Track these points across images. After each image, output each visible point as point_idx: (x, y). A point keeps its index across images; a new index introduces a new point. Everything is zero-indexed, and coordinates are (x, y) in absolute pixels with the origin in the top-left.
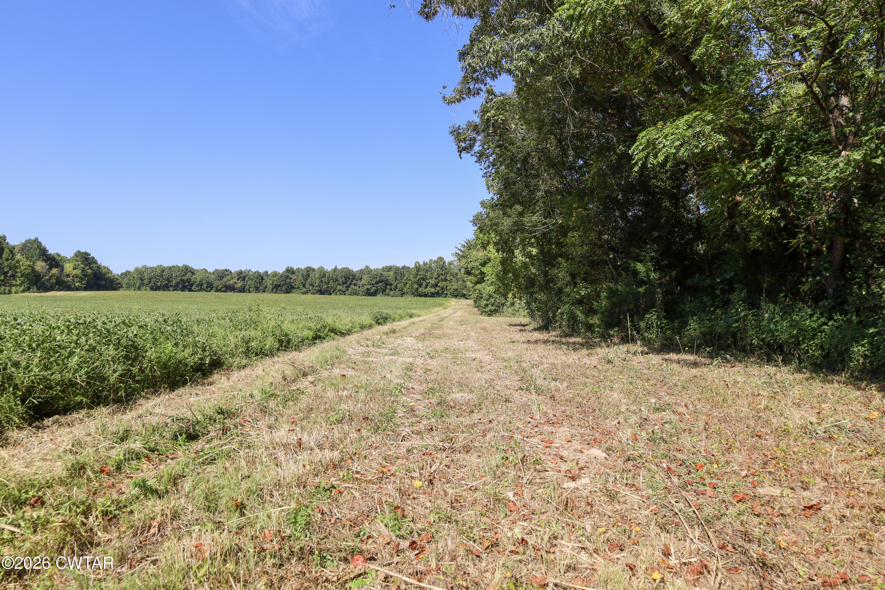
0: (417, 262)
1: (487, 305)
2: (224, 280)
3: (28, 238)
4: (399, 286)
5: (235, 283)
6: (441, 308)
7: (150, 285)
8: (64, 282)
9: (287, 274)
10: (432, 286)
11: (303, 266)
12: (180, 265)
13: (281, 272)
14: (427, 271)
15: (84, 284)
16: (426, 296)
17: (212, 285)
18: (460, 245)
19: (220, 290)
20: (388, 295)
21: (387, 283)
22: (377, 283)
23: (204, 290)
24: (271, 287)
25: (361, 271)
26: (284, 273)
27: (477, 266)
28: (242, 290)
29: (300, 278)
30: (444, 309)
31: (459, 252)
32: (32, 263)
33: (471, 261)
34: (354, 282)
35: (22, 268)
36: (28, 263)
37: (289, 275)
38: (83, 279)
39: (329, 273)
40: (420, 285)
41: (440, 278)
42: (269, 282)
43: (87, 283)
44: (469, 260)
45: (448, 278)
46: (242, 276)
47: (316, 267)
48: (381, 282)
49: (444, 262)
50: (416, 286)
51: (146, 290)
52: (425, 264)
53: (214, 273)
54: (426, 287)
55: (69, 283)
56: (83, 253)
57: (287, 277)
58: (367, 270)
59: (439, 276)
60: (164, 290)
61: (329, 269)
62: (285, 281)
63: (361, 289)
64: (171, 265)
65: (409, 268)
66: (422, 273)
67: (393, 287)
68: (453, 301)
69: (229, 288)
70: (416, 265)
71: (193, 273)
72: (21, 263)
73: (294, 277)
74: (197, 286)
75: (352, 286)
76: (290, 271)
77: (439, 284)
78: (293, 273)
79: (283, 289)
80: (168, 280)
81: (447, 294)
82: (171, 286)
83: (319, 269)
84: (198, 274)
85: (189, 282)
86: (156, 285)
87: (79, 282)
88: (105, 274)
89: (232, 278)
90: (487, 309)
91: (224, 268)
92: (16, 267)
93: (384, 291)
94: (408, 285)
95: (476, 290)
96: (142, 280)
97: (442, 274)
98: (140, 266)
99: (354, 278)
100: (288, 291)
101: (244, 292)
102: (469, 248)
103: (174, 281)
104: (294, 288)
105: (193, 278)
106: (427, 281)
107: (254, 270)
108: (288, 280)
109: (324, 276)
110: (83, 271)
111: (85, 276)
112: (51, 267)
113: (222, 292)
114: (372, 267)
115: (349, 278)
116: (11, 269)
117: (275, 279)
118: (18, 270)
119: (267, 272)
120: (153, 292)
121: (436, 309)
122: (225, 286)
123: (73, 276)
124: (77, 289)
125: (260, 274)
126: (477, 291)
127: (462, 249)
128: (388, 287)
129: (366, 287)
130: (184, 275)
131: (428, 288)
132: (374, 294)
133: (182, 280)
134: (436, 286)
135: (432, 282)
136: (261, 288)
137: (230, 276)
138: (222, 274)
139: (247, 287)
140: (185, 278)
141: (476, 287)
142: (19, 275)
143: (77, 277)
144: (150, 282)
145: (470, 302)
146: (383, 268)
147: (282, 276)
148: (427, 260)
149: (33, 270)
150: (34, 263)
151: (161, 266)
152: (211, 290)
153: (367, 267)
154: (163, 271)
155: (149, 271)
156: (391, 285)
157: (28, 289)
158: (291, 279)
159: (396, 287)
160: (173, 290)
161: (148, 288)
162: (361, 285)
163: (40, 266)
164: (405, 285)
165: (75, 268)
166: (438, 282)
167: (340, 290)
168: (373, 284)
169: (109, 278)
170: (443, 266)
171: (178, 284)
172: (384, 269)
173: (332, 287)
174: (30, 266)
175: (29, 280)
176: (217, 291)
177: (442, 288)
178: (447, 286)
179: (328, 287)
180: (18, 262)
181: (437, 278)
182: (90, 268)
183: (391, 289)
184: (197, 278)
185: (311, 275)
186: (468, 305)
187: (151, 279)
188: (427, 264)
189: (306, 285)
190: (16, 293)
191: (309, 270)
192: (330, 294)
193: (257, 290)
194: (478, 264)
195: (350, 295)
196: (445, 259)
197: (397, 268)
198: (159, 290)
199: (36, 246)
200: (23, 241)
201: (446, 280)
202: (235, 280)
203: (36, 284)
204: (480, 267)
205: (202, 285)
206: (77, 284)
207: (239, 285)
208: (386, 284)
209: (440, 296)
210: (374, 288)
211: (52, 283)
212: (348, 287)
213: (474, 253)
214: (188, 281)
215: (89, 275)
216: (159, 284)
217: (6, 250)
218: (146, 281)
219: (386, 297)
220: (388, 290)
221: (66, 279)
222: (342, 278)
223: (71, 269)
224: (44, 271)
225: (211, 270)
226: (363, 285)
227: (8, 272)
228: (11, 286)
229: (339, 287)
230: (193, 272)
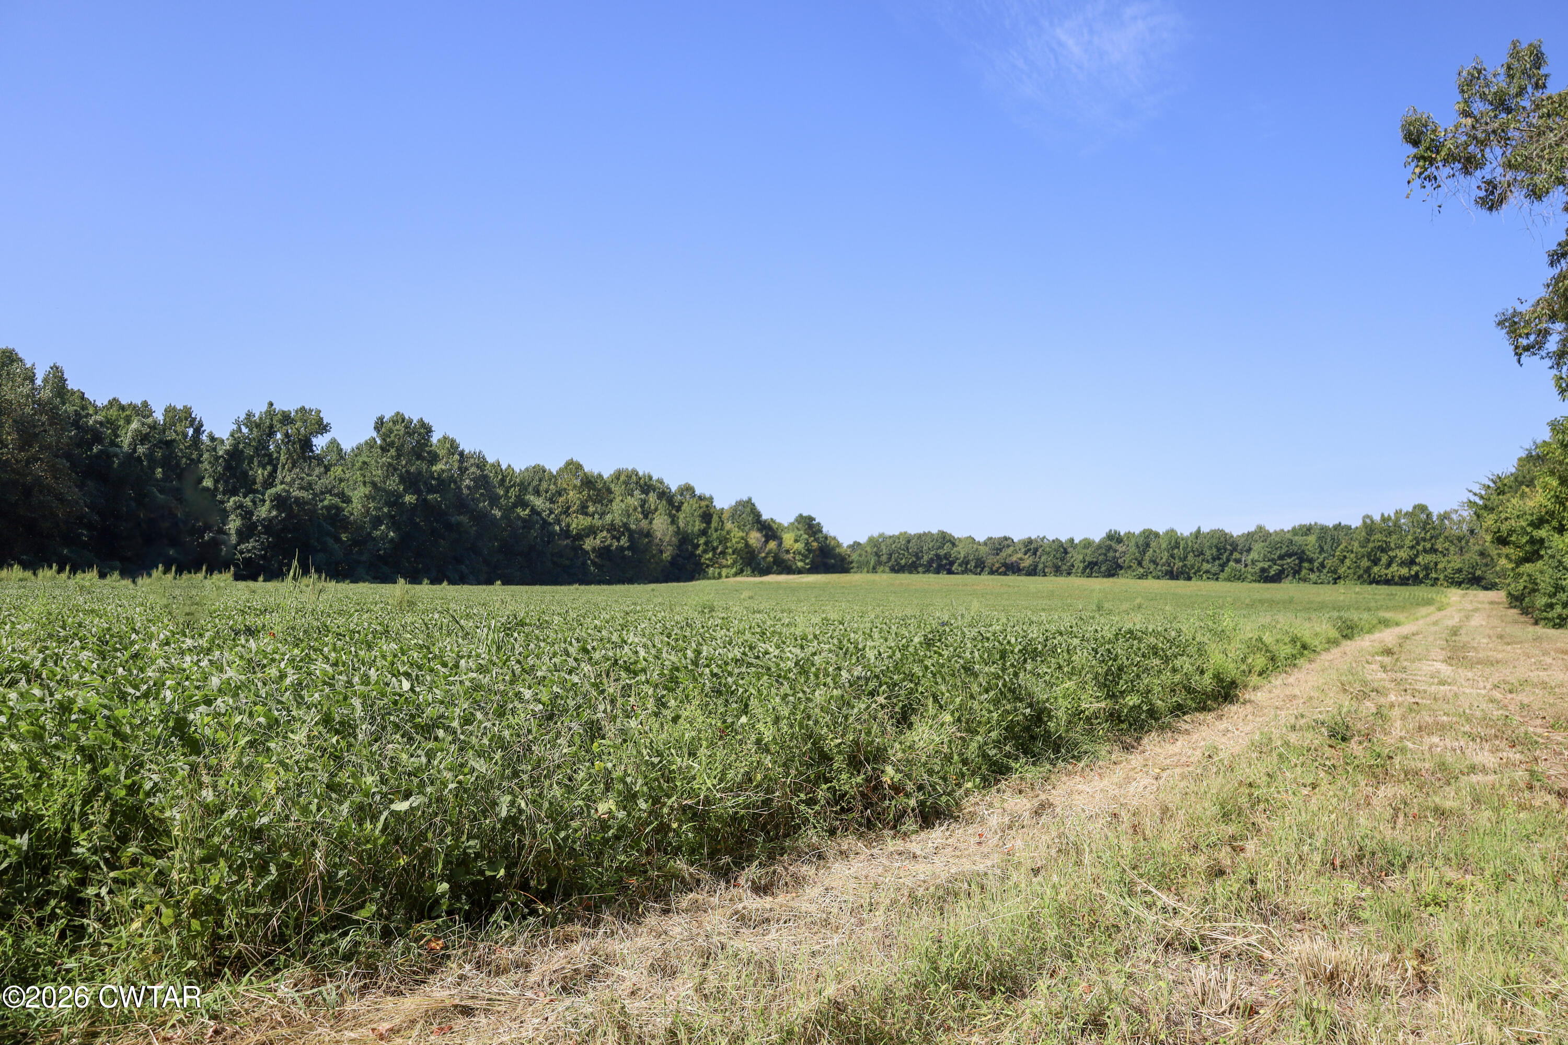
0: (1368, 516)
1: (1551, 606)
2: (1003, 554)
3: (738, 499)
4: (1328, 563)
5: (1021, 559)
6: (1432, 609)
7: (890, 564)
8: (783, 561)
9: (1109, 542)
10: (1402, 564)
11: (1137, 530)
12: (934, 531)
13: (1097, 540)
14: (1390, 534)
15: (807, 564)
16: (1388, 582)
17: (983, 563)
18: (1478, 486)
19: (997, 571)
20: (1305, 580)
21: (1302, 557)
22: (1281, 557)
23: (971, 571)
24: (1082, 565)
25: (1250, 535)
26: (1102, 541)
27: (1522, 528)
28: (1032, 572)
29: (1133, 549)
30: (1439, 609)
31: (1477, 500)
32: (744, 534)
33: (1506, 519)
34: (1236, 555)
35: (734, 541)
36: (741, 534)
37: (1113, 544)
38: (806, 557)
39: (1185, 539)
40: (1376, 562)
41: (1420, 548)
42: (1076, 558)
43: (812, 562)
44: (1503, 516)
45: (1439, 547)
46: (1032, 547)
47: (1161, 529)
48: (1290, 556)
49: (1429, 515)
50: (1365, 563)
51: (883, 572)
52: (1384, 519)
53: (985, 544)
54: (1389, 565)
55: (789, 563)
56: (806, 517)
57: (1109, 548)
58: (1261, 534)
59: (1418, 543)
60: (911, 572)
61: (1186, 533)
62: (1105, 555)
63: (1249, 569)
64: (920, 530)
65: (1349, 528)
66: (1378, 536)
67: (1316, 564)
68: (1454, 595)
69: (1011, 569)
70: (1364, 522)
71: (954, 544)
72: (732, 535)
73: (1121, 548)
74: (960, 565)
75: (1232, 563)
76: (1114, 538)
77: (1420, 559)
78: (1119, 540)
79: (1103, 569)
80: (916, 555)
81: (1437, 579)
82: (921, 565)
83: (1167, 533)
84: (961, 546)
85: (947, 559)
86: (898, 564)
87: (801, 560)
88: (833, 548)
89: (1015, 552)
90: (1552, 614)
91: (1001, 535)
92: (726, 539)
93: (1296, 572)
94: (1348, 562)
95: (1520, 575)
96: (879, 556)
97: (1424, 540)
98: (876, 534)
99: (1235, 549)
100: (1110, 574)
101: (1035, 574)
102: (1501, 492)
103: (926, 558)
104: (1121, 568)
105: (954, 553)
106: (1391, 554)
107: (1051, 537)
108: (1111, 554)
109: (1177, 546)
110: (806, 544)
111: (809, 551)
112: (768, 539)
113: (1000, 574)
114: (1271, 528)
115: (1225, 550)
116: (720, 542)
117: (1089, 551)
118: (729, 544)
119: (1072, 540)
120: (894, 575)
121: (1423, 611)
122: (1005, 565)
123: (794, 553)
124: (800, 572)
125: (1061, 545)
126: (1525, 578)
127: (1483, 492)
128: (1306, 565)
129: (1261, 565)
130: (939, 548)
131: (1394, 567)
132: (1277, 579)
133: (937, 556)
134: (1412, 562)
135: (1403, 554)
136: (1064, 567)
137: (1012, 548)
138: (1000, 545)
139: (1041, 566)
140: (942, 552)
141: (1521, 569)
142: (730, 551)
143: (800, 553)
144: (890, 559)
145: (1499, 596)
146: (1294, 529)
147: (1099, 547)
148: (1390, 512)
149: (747, 545)
150: (747, 534)
151: (905, 533)
152: (982, 571)
153: (1260, 528)
154: (909, 542)
155: (889, 542)
156: (1311, 561)
157: (740, 572)
158: (1116, 551)
159: (1323, 565)
160: (924, 573)
161: (887, 569)
162: (1249, 562)
163: (755, 538)
164: (1342, 561)
165: (796, 541)
166: (1417, 556)
167: (1207, 572)
168: (1272, 560)
169: (840, 554)
170: (1426, 523)
171: (931, 561)
172: (1295, 531)
173: (1192, 567)
174: (742, 538)
175: (741, 558)
176: (992, 572)
177: (1426, 568)
178: (1436, 564)
179: (1185, 565)
180: (728, 533)
181: (1412, 547)
182: (816, 540)
183: (1312, 570)
184: (961, 552)
185: (1153, 544)
186: (1492, 603)
187: (891, 555)
188: (1389, 518)
189: (1144, 563)
190: (727, 577)
191: (1149, 537)
192: (1189, 579)
193: (1057, 571)
194: (1524, 524)
195: (1228, 580)
196: (1431, 509)
197: (1324, 529)
198: (904, 572)
199: (749, 509)
200: (734, 504)
201: (1433, 550)
202: (1020, 555)
203: (749, 564)
204: (1529, 529)
205: (967, 563)
206: (800, 564)
207: (1027, 562)
208: (1302, 560)
209: (1421, 582)
210: (1275, 567)
211: (769, 563)
212: (1223, 566)
213: (1514, 501)
214: (947, 556)
215: (815, 551)
216: (903, 562)
217: (714, 516)
218: (884, 558)
219: (1302, 584)
220: (1304, 572)
221: (786, 557)
222: (1210, 548)
223: (792, 542)
224: (759, 546)
225: (981, 537)
226: (1253, 562)
227: (717, 547)
228: (722, 567)
229: (1206, 566)
230: (953, 542)
